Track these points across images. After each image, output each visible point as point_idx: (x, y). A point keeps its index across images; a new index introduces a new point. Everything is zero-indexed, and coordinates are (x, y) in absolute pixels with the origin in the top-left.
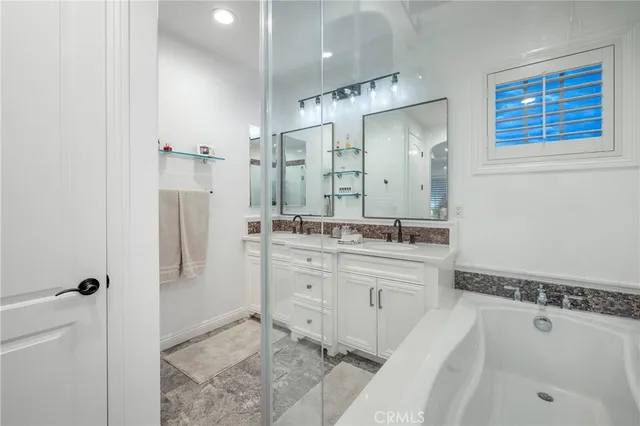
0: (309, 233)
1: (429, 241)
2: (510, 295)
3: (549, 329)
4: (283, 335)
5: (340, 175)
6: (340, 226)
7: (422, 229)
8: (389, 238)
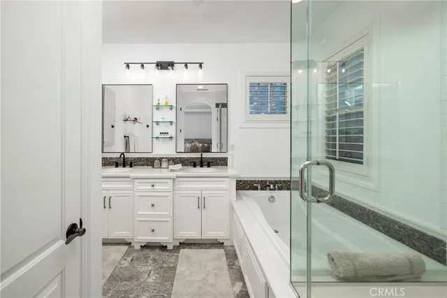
0: (131, 166)
1: (217, 165)
2: (256, 189)
3: (274, 201)
4: (125, 248)
5: (158, 123)
6: (160, 159)
7: (213, 158)
8: (195, 166)
